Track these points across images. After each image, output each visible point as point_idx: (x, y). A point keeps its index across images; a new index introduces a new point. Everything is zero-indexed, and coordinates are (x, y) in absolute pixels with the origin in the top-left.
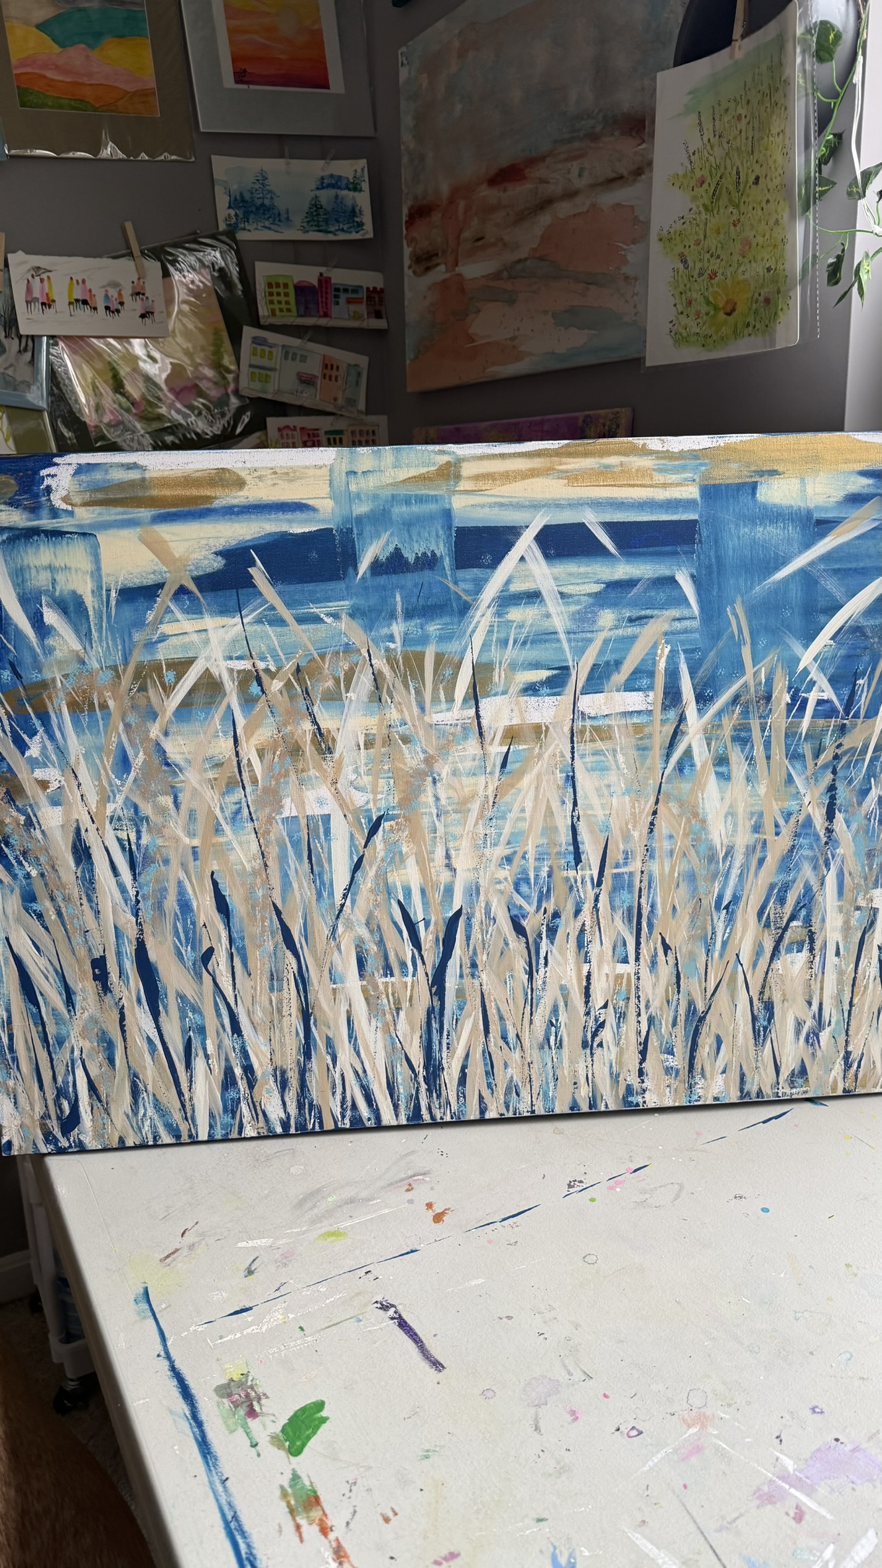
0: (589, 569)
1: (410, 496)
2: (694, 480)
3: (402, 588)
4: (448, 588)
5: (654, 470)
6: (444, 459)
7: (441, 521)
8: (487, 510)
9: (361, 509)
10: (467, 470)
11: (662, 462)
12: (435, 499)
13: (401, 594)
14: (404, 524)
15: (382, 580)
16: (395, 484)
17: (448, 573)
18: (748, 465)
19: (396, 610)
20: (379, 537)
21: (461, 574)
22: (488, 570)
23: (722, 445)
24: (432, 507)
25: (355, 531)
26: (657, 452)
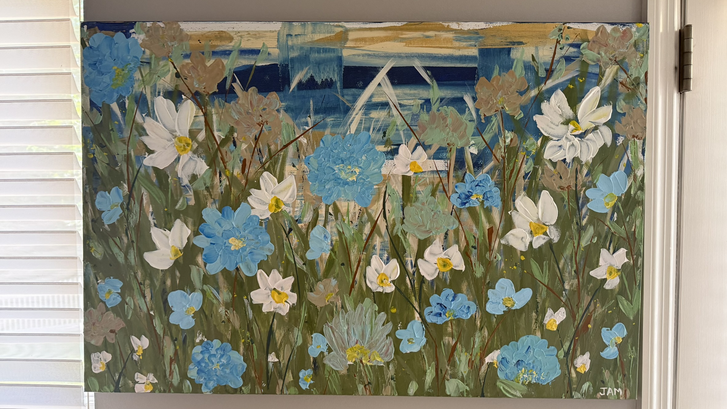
0: (416, 92)
1: (320, 49)
2: (475, 46)
3: (313, 97)
4: (339, 99)
5: (454, 40)
6: (340, 29)
7: (336, 63)
8: (361, 58)
9: (294, 54)
10: (352, 36)
11: (458, 35)
12: (333, 50)
13: (313, 101)
14: (316, 63)
15: (304, 92)
16: (312, 42)
17: (339, 90)
18: (506, 38)
19: (310, 109)
20: (303, 69)
21: (346, 91)
22: (361, 90)
23: (492, 27)
24: (332, 55)
25: (290, 66)
26: (455, 30)
